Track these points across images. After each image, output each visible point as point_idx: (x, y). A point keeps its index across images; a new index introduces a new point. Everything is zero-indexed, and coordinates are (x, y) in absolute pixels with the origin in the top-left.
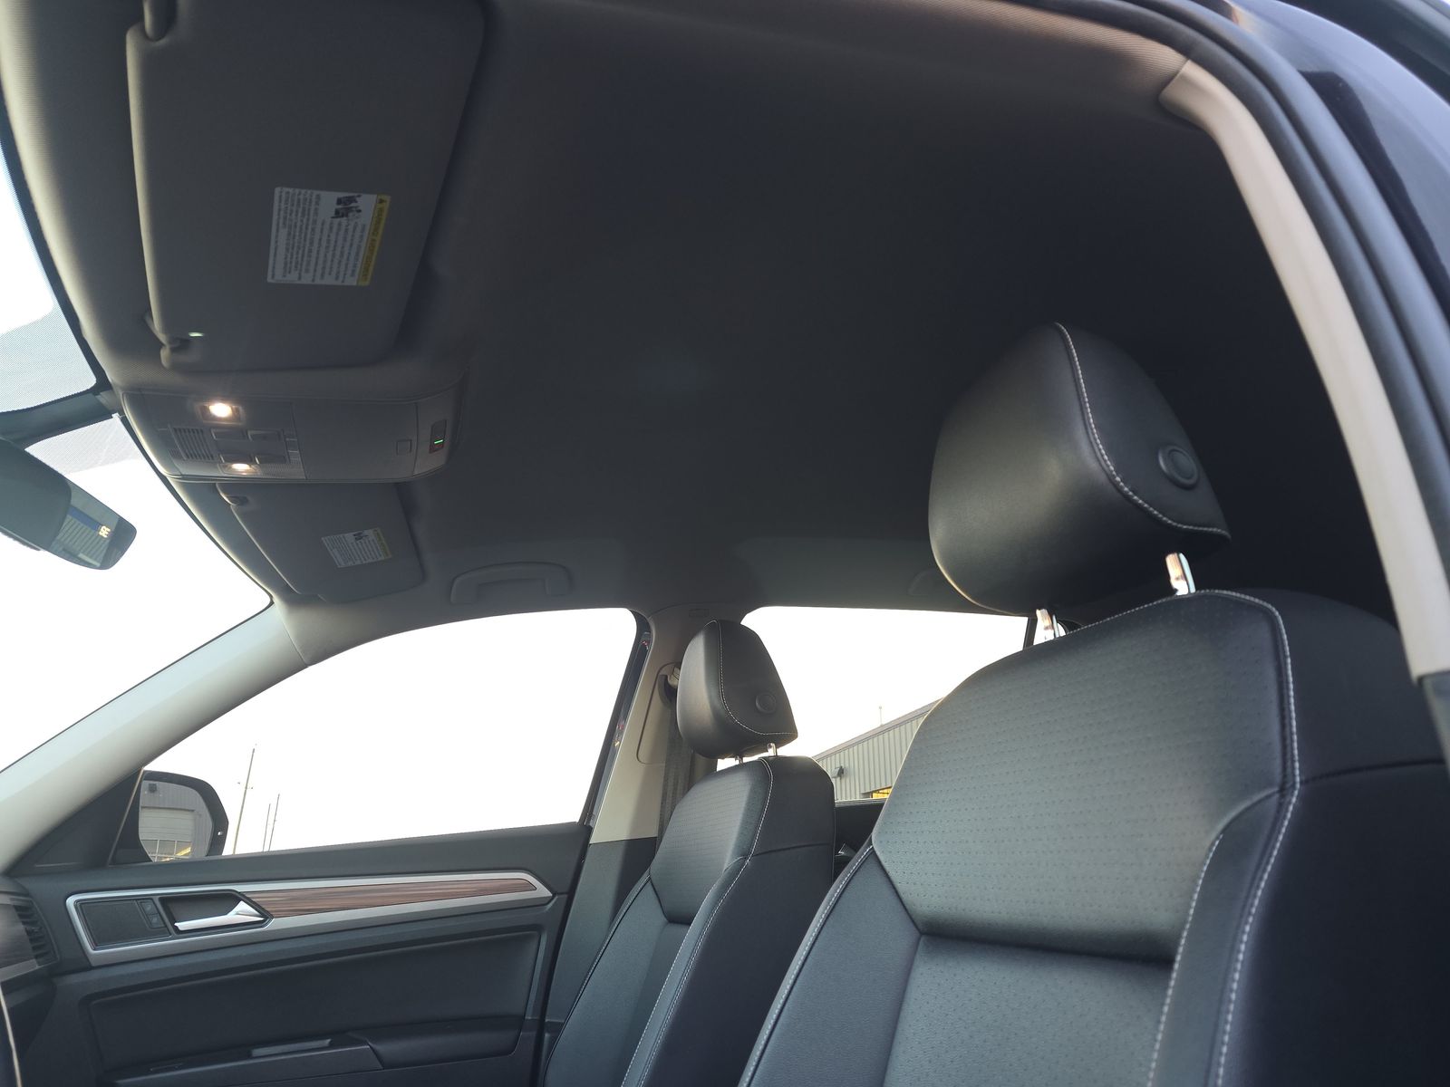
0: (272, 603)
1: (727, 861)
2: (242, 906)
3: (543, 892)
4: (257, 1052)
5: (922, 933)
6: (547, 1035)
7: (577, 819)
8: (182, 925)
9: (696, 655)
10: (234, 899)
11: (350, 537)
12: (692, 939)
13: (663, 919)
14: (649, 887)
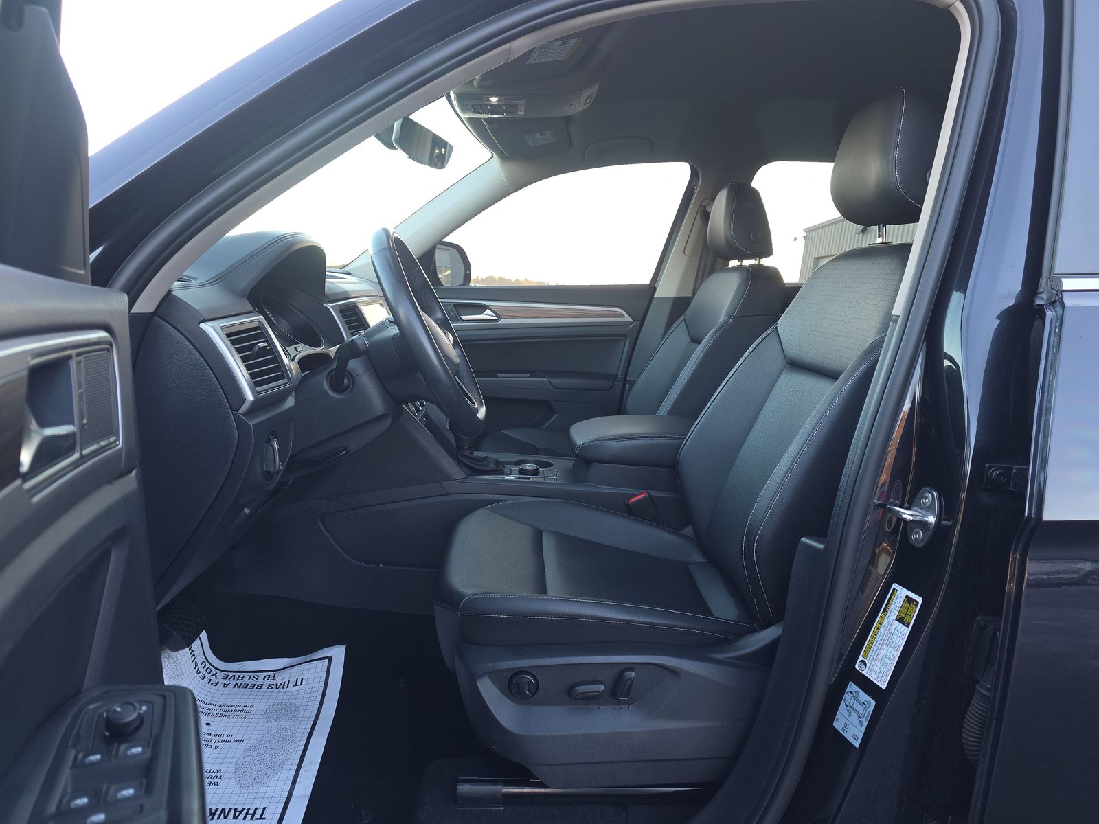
0: (492, 156)
1: (721, 318)
2: (488, 311)
3: (628, 319)
4: (499, 375)
5: (788, 363)
6: (627, 385)
7: (648, 282)
8: (464, 318)
9: (722, 199)
10: (485, 308)
11: (538, 134)
12: (700, 351)
13: (689, 340)
14: (683, 323)
